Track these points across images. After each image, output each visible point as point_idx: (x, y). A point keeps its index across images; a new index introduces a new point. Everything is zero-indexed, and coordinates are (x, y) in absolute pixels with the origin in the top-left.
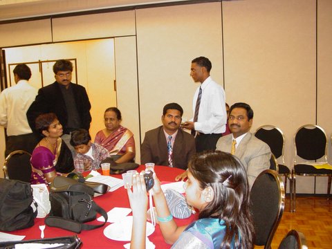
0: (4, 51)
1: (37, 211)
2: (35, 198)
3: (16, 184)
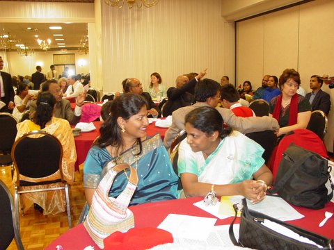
2: (332, 178)
3: (311, 158)
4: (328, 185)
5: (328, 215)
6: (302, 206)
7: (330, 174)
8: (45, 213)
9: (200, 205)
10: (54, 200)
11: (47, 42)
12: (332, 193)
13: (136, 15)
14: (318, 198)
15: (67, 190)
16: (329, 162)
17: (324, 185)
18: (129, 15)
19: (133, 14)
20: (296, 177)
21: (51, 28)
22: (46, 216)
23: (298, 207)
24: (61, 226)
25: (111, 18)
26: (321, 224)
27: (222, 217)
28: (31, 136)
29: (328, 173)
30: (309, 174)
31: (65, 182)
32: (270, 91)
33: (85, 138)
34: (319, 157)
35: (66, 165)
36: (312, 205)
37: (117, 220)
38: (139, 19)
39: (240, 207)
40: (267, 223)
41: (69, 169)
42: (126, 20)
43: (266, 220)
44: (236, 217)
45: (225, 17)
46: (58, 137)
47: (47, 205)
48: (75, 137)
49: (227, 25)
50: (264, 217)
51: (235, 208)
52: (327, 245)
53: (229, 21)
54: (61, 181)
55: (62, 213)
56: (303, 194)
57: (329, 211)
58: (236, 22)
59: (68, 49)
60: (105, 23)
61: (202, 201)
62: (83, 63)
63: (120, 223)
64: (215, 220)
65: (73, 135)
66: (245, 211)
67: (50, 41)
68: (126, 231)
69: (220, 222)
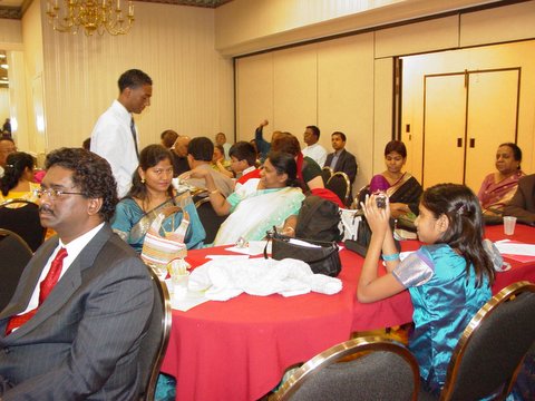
0: (401, 61)
2: (344, 221)
3: (325, 203)
4: (340, 226)
7: (342, 217)
13: (94, 44)
17: (336, 225)
29: (339, 216)
38: (99, 50)
42: (81, 51)
45: (220, 51)
49: (224, 61)
53: (225, 57)
58: (235, 58)
64: (248, 256)
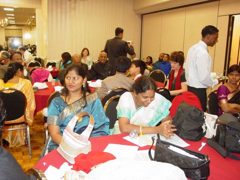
0: (234, 17)
1: (205, 132)
2: (206, 123)
3: (194, 110)
4: (203, 127)
5: (203, 144)
6: (188, 139)
7: (205, 120)
8: (11, 146)
9: (127, 138)
10: (17, 137)
11: (4, 21)
12: (206, 132)
13: (73, 5)
14: (197, 134)
15: (28, 129)
16: (205, 113)
17: (201, 126)
18: (68, 6)
19: (70, 5)
20: (185, 122)
21: (5, 9)
22: (11, 148)
23: (186, 140)
24: (23, 154)
25: (54, 7)
26: (200, 149)
27: (141, 146)
28: (5, 92)
29: (204, 120)
30: (194, 120)
31: (27, 124)
32: (164, 64)
33: (41, 94)
34: (199, 110)
35: (28, 112)
36: (194, 138)
37: (82, 146)
38: (75, 9)
39: (156, 138)
40: (171, 148)
41: (30, 114)
42: (66, 9)
43: (171, 146)
44: (152, 146)
45: (135, 11)
46: (24, 93)
47: (12, 140)
48: (34, 92)
49: (137, 16)
50: (169, 144)
51: (153, 139)
52: (204, 158)
53: (138, 14)
54: (25, 123)
55: (23, 146)
56: (189, 132)
57: (204, 142)
58: (142, 15)
59: (17, 25)
60: (50, 10)
61: (128, 137)
62: (28, 37)
63: (83, 148)
64: (137, 148)
65: (33, 91)
66: (159, 141)
67: (6, 20)
68: (87, 153)
69: (140, 149)
